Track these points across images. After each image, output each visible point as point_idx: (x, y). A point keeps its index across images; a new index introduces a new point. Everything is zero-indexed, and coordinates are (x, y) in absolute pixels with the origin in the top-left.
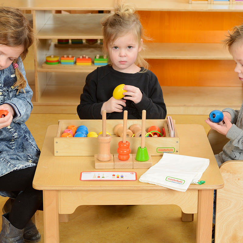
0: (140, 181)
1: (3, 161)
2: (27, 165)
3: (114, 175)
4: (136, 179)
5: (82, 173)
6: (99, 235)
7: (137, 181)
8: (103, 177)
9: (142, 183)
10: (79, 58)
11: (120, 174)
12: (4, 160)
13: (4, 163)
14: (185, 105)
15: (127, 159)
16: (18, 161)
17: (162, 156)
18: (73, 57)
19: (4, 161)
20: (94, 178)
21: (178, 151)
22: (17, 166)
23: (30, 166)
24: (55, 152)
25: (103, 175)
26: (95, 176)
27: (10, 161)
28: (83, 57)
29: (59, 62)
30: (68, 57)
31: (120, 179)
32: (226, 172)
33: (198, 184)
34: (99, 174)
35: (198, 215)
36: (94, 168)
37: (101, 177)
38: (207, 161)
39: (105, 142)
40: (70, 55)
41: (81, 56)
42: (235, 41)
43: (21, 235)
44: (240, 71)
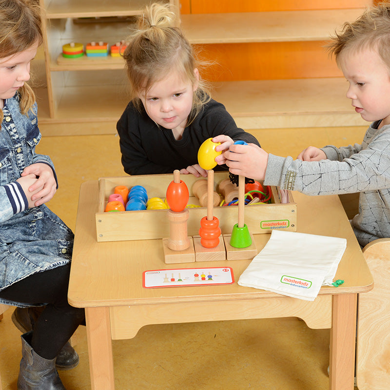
0: (240, 284)
1: (17, 257)
2: (56, 263)
3: (196, 275)
4: (233, 281)
5: (146, 273)
6: (171, 351)
7: (234, 284)
8: (180, 280)
9: (244, 287)
10: (115, 45)
11: (206, 272)
12: (18, 255)
13: (19, 261)
14: (285, 113)
15: (215, 245)
16: (41, 255)
17: (269, 233)
18: (105, 44)
19: (19, 257)
21: (294, 225)
22: (40, 264)
23: (61, 265)
24: (98, 236)
25: (180, 276)
26: (166, 278)
27: (29, 257)
28: (121, 43)
29: (84, 53)
30: (97, 44)
31: (207, 282)
32: (373, 257)
33: (332, 286)
34: (173, 274)
35: (332, 330)
36: (164, 262)
37: (176, 280)
38: (343, 242)
39: (180, 221)
40: (101, 41)
41: (118, 42)
42: (345, 45)
43: (51, 368)
44: (355, 97)
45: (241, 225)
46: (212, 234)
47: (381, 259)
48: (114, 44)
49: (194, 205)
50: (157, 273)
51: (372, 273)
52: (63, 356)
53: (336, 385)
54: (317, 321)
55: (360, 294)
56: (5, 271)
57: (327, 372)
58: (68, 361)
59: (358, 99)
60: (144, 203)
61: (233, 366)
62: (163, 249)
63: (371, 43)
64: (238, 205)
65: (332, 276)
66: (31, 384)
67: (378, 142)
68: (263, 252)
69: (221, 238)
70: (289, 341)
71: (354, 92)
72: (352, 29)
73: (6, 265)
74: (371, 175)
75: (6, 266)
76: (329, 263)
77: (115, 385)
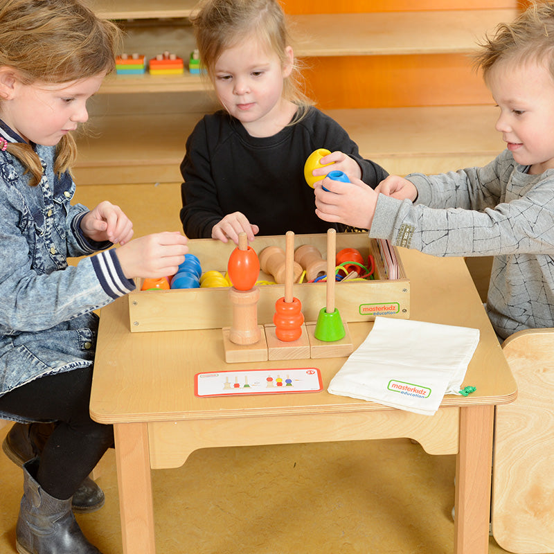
0: (330, 392)
1: (22, 353)
2: (74, 363)
3: (270, 379)
4: (321, 388)
5: (199, 376)
6: (233, 486)
7: (323, 392)
8: (246, 386)
9: (335, 396)
10: (156, 59)
11: (283, 375)
12: (24, 351)
13: (24, 359)
15: (296, 338)
17: (372, 321)
18: (141, 57)
19: (25, 353)
20: (225, 388)
21: (406, 310)
24: (132, 325)
25: (246, 380)
26: (227, 383)
27: (38, 353)
28: (164, 56)
30: (130, 57)
31: (284, 388)
32: (516, 355)
33: (460, 394)
34: (236, 378)
35: (459, 457)
36: (225, 360)
37: (242, 386)
38: (475, 334)
39: (246, 303)
40: (136, 52)
41: (159, 54)
42: (501, 56)
43: (66, 511)
44: (508, 129)
45: (331, 309)
46: (292, 322)
47: (527, 357)
48: (153, 57)
49: (267, 282)
50: (215, 375)
51: (515, 376)
52: (83, 494)
53: (464, 533)
54: (438, 443)
55: (498, 407)
56: (5, 372)
57: (451, 515)
58: (90, 501)
59: (514, 132)
60: (196, 279)
61: (320, 507)
62: (222, 343)
63: (539, 56)
64: (326, 281)
65: (460, 380)
66: (37, 533)
67: (540, 192)
68: (362, 347)
69: (303, 327)
70: (399, 472)
71: (507, 122)
72: (512, 33)
73: (7, 363)
74: (522, 236)
75: (7, 365)
76: (454, 363)
77: (156, 534)
